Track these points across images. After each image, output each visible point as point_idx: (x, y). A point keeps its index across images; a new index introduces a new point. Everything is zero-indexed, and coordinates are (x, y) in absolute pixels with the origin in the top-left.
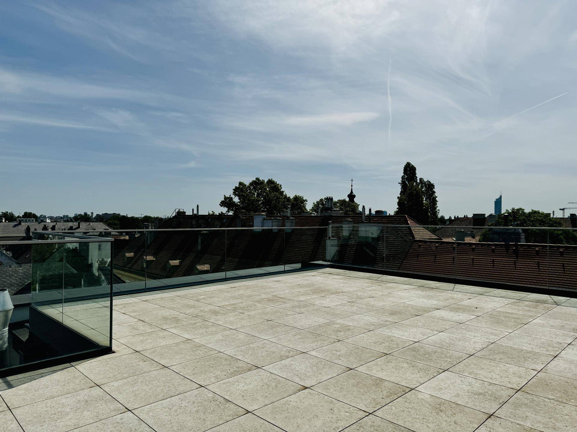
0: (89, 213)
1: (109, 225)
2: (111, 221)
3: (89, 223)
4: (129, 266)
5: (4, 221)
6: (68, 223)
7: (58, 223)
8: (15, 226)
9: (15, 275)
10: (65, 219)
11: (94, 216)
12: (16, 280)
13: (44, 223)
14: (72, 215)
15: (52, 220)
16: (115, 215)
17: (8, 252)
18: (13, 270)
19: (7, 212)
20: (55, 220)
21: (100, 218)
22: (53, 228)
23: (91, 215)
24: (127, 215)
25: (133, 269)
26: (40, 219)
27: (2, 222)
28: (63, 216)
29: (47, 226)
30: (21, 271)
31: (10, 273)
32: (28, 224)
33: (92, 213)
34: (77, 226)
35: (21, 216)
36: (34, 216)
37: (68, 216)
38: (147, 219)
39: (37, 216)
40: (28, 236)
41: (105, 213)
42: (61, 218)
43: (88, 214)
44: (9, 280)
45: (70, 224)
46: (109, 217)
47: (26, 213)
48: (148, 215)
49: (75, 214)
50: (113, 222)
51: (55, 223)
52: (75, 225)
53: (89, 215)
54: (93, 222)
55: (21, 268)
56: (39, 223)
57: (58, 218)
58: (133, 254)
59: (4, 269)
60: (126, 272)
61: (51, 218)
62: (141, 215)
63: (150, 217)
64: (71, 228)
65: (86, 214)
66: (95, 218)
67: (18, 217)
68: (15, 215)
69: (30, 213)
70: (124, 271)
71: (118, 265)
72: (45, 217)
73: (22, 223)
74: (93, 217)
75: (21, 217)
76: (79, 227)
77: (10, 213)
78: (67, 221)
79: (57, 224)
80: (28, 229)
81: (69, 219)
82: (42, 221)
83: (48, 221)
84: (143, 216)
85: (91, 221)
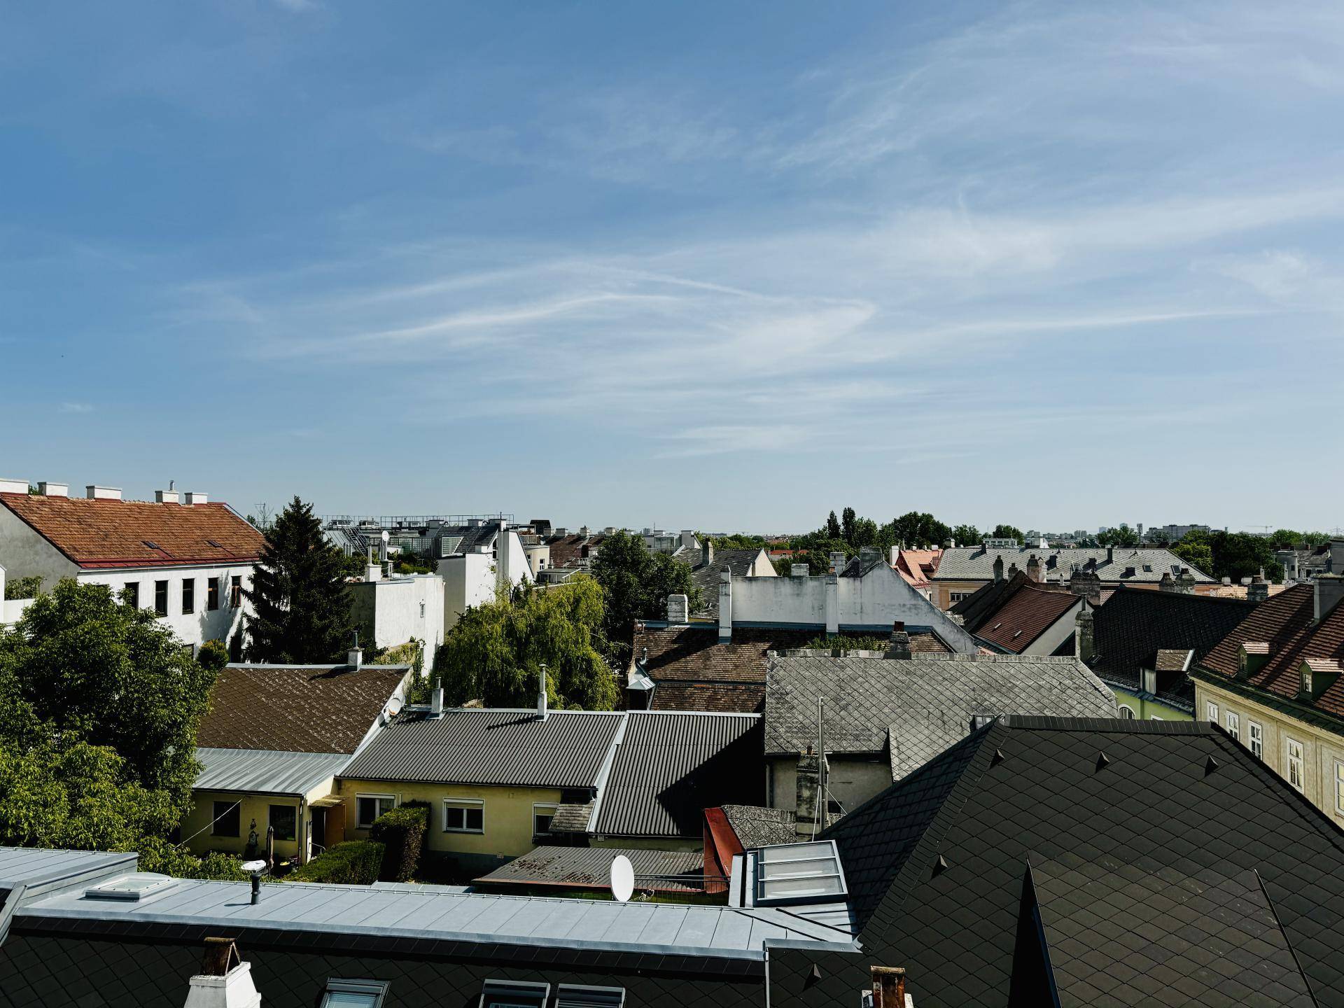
0: (1132, 526)
1: (1184, 555)
2: (1189, 546)
3: (1133, 551)
4: (1257, 680)
5: (953, 545)
6: (1084, 551)
7: (1062, 551)
8: (973, 557)
9: (963, 679)
10: (1080, 540)
11: (1144, 532)
12: (964, 691)
13: (1033, 551)
14: (1093, 531)
15: (1051, 543)
16: (1196, 529)
17: (956, 616)
18: (958, 666)
19: (966, 526)
20: (1058, 543)
21: (1160, 540)
22: (1052, 563)
23: (1136, 531)
24: (1226, 528)
25: (1269, 692)
26: (1026, 542)
27: (950, 547)
28: (1076, 533)
29: (1037, 558)
30: (974, 670)
31: (952, 672)
32: (1001, 552)
33: (1140, 526)
34: (1106, 558)
35: (991, 533)
36: (1017, 534)
37: (1085, 532)
38: (1284, 540)
39: (1022, 534)
40: (1000, 578)
41: (1171, 526)
42: (1072, 537)
43: (1130, 527)
44: (950, 689)
45: (1090, 553)
46: (1181, 535)
47: (999, 528)
48: (1287, 528)
49: (1100, 529)
50: (1193, 548)
51: (1055, 551)
52: (1100, 556)
53: (1132, 530)
54: (1144, 547)
55: (975, 664)
56: (1022, 550)
57: (1064, 537)
58: (1266, 645)
59: (939, 663)
60: (1248, 698)
61: (1049, 537)
62: (1266, 527)
63: (1292, 535)
64: (1092, 563)
65: (1124, 529)
66: (1145, 537)
67: (985, 536)
68: (980, 533)
69: (1007, 527)
70: (1240, 694)
71: (1222, 675)
72: (1037, 536)
73: (988, 551)
74: (1143, 535)
75: (990, 536)
76: (1109, 561)
77: (970, 528)
78: (1083, 545)
79: (1059, 552)
80: (999, 564)
81: (1087, 540)
82: (1028, 546)
83: (1044, 544)
84: (1272, 531)
85: (1137, 546)
